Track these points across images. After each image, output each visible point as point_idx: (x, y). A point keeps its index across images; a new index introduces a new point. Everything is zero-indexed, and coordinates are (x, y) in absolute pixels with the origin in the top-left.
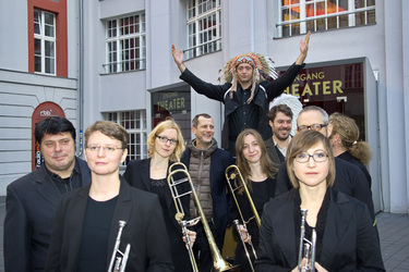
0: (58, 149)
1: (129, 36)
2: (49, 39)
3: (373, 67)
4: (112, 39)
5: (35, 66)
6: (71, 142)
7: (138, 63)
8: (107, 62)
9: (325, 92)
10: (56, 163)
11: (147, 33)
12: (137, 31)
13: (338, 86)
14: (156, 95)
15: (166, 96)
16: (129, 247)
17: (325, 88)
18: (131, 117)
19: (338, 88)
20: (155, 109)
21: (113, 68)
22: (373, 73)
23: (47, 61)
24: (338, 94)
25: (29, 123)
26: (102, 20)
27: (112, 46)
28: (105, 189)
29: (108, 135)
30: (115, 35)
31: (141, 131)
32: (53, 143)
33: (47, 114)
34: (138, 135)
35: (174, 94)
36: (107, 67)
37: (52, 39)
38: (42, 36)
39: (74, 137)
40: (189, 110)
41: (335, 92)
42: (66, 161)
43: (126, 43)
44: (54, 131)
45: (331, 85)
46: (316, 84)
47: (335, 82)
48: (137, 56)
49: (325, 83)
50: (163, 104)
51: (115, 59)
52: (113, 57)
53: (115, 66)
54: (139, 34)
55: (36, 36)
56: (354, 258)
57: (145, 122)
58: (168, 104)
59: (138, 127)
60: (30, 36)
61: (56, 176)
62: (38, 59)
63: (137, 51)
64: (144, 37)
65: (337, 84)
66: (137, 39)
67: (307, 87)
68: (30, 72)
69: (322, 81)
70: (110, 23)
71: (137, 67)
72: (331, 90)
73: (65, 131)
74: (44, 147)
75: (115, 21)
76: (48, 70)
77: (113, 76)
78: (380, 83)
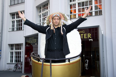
1: (19, 19)
3: (102, 29)
4: (13, 20)
7: (21, 28)
8: (11, 27)
9: (85, 38)
14: (27, 38)
15: (30, 38)
17: (85, 36)
18: (18, 46)
19: (90, 36)
20: (26, 43)
22: (102, 31)
24: (90, 38)
27: (13, 22)
30: (14, 18)
31: (21, 51)
34: (21, 52)
35: (33, 38)
36: (11, 29)
41: (88, 37)
43: (18, 21)
45: (87, 35)
46: (82, 35)
47: (88, 34)
48: (21, 25)
49: (85, 34)
50: (29, 42)
51: (14, 26)
53: (14, 29)
57: (23, 47)
58: (31, 41)
59: (21, 49)
65: (89, 35)
69: (84, 34)
72: (87, 37)
75: (14, 14)
77: (13, 32)
78: (104, 35)
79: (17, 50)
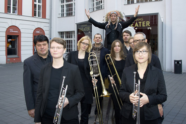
0: (42, 47)
1: (69, 3)
2: (39, 4)
3: (161, 17)
4: (63, 4)
5: (34, 14)
6: (47, 45)
7: (72, 13)
8: (61, 13)
9: (143, 26)
10: (42, 53)
11: (76, 2)
13: (148, 23)
14: (79, 25)
15: (83, 26)
16: (67, 86)
17: (143, 24)
18: (69, 34)
20: (78, 31)
21: (63, 15)
22: (161, 19)
23: (39, 12)
24: (148, 27)
25: (32, 36)
27: (62, 6)
28: (58, 64)
29: (58, 43)
31: (73, 39)
32: (40, 45)
33: (38, 32)
34: (72, 41)
35: (86, 25)
36: (60, 15)
37: (41, 4)
38: (37, 3)
39: (48, 43)
40: (91, 32)
42: (45, 52)
43: (68, 6)
44: (41, 40)
45: (146, 23)
46: (140, 23)
47: (147, 22)
48: (72, 10)
49: (143, 22)
50: (81, 29)
52: (63, 11)
53: (64, 14)
54: (73, 2)
55: (35, 3)
56: (156, 91)
57: (74, 36)
58: (83, 29)
59: (72, 38)
60: (33, 3)
61: (41, 57)
62: (35, 12)
63: (72, 8)
64: (75, 3)
66: (72, 4)
67: (136, 23)
68: (33, 17)
69: (142, 21)
71: (72, 15)
72: (146, 25)
73: (45, 40)
74: (37, 46)
76: (39, 16)
77: (63, 18)
78: (164, 23)
79: (68, 38)
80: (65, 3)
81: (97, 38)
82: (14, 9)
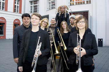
1: (35, 5)
2: (18, 5)
4: (31, 5)
5: (15, 11)
7: (37, 11)
8: (30, 10)
11: (39, 4)
12: (37, 4)
23: (17, 10)
25: (13, 23)
26: (30, 1)
27: (31, 7)
30: (32, 4)
33: (17, 21)
36: (30, 12)
37: (19, 5)
38: (16, 5)
43: (34, 6)
48: (37, 9)
51: (32, 10)
52: (31, 9)
53: (32, 11)
54: (38, 4)
55: (15, 4)
60: (14, 4)
62: (15, 10)
63: (37, 8)
64: (39, 5)
66: (37, 5)
68: (13, 12)
70: (31, 2)
71: (37, 12)
75: (32, 2)
76: (17, 12)
80: (33, 5)
81: (53, 21)
82: (3, 8)
